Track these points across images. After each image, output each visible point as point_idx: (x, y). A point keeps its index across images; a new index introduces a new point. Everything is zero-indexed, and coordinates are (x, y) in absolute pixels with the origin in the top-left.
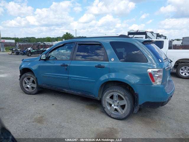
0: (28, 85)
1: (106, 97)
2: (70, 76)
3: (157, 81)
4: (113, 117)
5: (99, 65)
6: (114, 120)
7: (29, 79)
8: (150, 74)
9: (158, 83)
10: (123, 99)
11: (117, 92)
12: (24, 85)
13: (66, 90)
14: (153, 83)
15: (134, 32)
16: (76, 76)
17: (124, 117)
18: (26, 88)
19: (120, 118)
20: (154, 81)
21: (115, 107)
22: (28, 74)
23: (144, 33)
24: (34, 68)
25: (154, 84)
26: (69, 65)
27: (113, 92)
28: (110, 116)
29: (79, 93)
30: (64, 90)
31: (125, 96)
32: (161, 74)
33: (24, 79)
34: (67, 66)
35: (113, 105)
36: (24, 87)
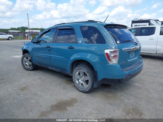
0: (27, 63)
1: (75, 73)
2: (51, 55)
3: (113, 60)
4: (80, 90)
5: (70, 46)
6: (80, 92)
7: (27, 58)
8: (107, 54)
9: (114, 62)
10: (87, 75)
11: (83, 69)
12: (24, 63)
13: (50, 68)
14: (109, 62)
15: (138, 20)
16: (56, 56)
17: (87, 90)
18: (25, 65)
19: (85, 91)
20: (110, 60)
21: (81, 82)
22: (26, 55)
23: (148, 21)
24: (30, 49)
25: (111, 63)
26: (51, 47)
27: (80, 69)
28: (78, 89)
29: (58, 70)
30: (49, 67)
31: (88, 73)
32: (117, 54)
33: (24, 58)
34: (49, 47)
35: (80, 81)
36: (24, 65)
